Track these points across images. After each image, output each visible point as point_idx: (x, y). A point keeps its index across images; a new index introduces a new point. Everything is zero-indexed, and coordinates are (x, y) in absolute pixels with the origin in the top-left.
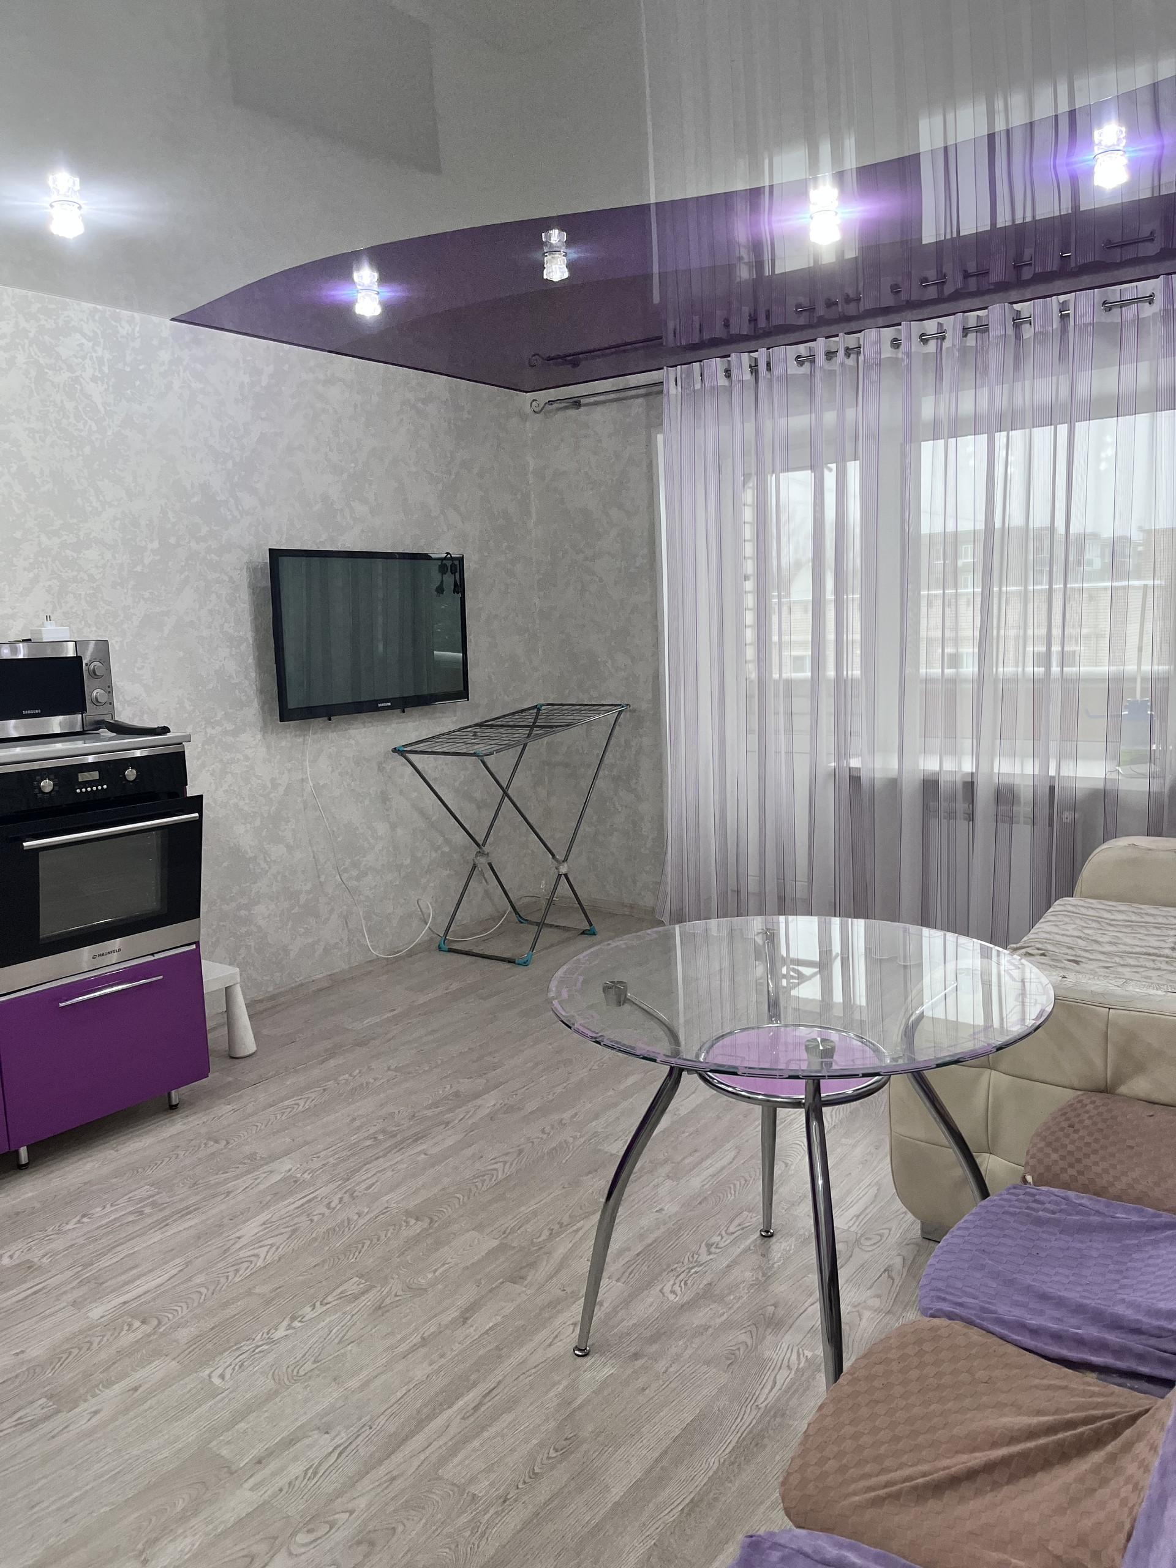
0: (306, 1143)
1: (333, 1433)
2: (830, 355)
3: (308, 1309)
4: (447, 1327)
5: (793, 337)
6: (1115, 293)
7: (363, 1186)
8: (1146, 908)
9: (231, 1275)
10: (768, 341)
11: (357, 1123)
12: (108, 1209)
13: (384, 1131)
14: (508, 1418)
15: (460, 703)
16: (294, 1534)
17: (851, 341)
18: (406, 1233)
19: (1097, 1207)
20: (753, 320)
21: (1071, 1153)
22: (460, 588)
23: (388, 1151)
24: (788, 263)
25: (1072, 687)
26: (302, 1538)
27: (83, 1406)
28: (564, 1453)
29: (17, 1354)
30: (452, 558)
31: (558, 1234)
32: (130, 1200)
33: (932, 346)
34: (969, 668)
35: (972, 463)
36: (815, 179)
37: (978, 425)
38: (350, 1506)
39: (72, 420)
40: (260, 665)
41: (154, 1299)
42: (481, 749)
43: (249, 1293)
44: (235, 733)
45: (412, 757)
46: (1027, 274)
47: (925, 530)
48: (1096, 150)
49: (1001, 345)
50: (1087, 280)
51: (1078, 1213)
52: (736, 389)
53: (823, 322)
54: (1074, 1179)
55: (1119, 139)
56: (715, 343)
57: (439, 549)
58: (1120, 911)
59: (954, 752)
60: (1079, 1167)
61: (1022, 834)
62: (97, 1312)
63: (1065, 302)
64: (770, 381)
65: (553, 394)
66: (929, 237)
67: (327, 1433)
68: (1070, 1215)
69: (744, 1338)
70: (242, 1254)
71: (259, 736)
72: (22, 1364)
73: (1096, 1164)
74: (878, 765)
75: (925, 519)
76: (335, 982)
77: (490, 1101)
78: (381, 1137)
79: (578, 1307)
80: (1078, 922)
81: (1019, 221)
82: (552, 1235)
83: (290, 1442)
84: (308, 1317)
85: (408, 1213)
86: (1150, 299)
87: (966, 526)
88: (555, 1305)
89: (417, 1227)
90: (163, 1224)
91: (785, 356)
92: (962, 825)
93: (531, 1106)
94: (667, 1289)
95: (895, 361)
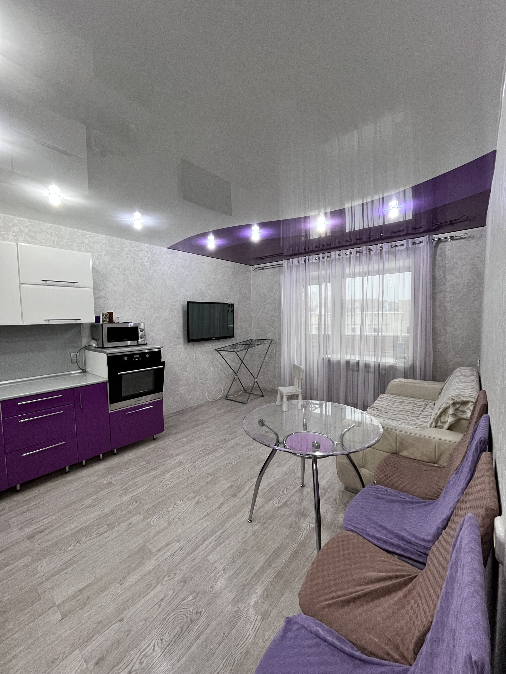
0: (185, 452)
1: (180, 543)
2: (323, 258)
3: (179, 502)
4: (214, 510)
5: (314, 253)
6: (394, 244)
7: (198, 465)
8: (404, 398)
9: (161, 490)
10: (309, 254)
11: (199, 446)
12: (134, 468)
13: (205, 449)
14: (228, 541)
15: (232, 339)
16: (164, 577)
17: (329, 254)
18: (208, 480)
19: (396, 493)
20: (305, 249)
21: (387, 474)
22: (233, 311)
23: (206, 455)
24: (314, 236)
25: (384, 339)
26: (166, 579)
27: (116, 529)
28: (242, 554)
29: (102, 511)
30: (231, 304)
31: (247, 483)
32: (139, 465)
33: (348, 256)
34: (358, 332)
35: (358, 284)
36: (319, 215)
37: (359, 275)
38: (181, 568)
39: (141, 271)
40: (184, 329)
41: (141, 495)
42: (235, 350)
43: (165, 495)
44: (177, 345)
45: (219, 351)
46: (372, 239)
47: (347, 299)
48: (390, 207)
49: (365, 256)
50: (387, 240)
51: (390, 495)
52: (301, 265)
53: (322, 250)
54: (388, 483)
55: (396, 205)
56: (295, 255)
57: (229, 302)
58: (397, 398)
59: (353, 354)
60: (390, 479)
61: (371, 376)
62: (125, 498)
63: (381, 246)
64: (309, 264)
65: (257, 266)
66: (347, 230)
67: (178, 542)
68: (388, 496)
69: (294, 519)
70: (165, 483)
71: (183, 346)
72: (103, 514)
73: (394, 478)
74: (335, 357)
75: (347, 296)
76: (199, 406)
77: (233, 442)
78: (204, 451)
79: (250, 506)
80: (387, 401)
81: (370, 227)
82: (245, 483)
83: (168, 544)
84: (179, 504)
85: (208, 474)
86: (403, 245)
87: (357, 298)
88: (244, 505)
89: (210, 478)
90: (146, 473)
91: (312, 258)
92: (356, 373)
93: (243, 444)
94: (275, 502)
95: (339, 259)
